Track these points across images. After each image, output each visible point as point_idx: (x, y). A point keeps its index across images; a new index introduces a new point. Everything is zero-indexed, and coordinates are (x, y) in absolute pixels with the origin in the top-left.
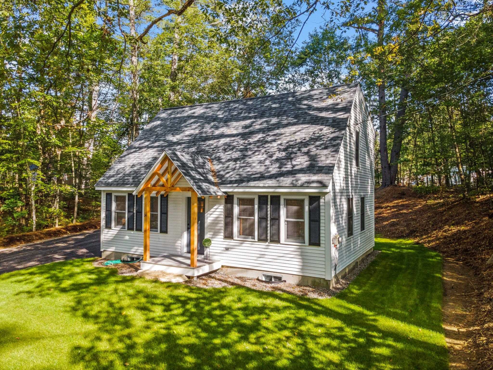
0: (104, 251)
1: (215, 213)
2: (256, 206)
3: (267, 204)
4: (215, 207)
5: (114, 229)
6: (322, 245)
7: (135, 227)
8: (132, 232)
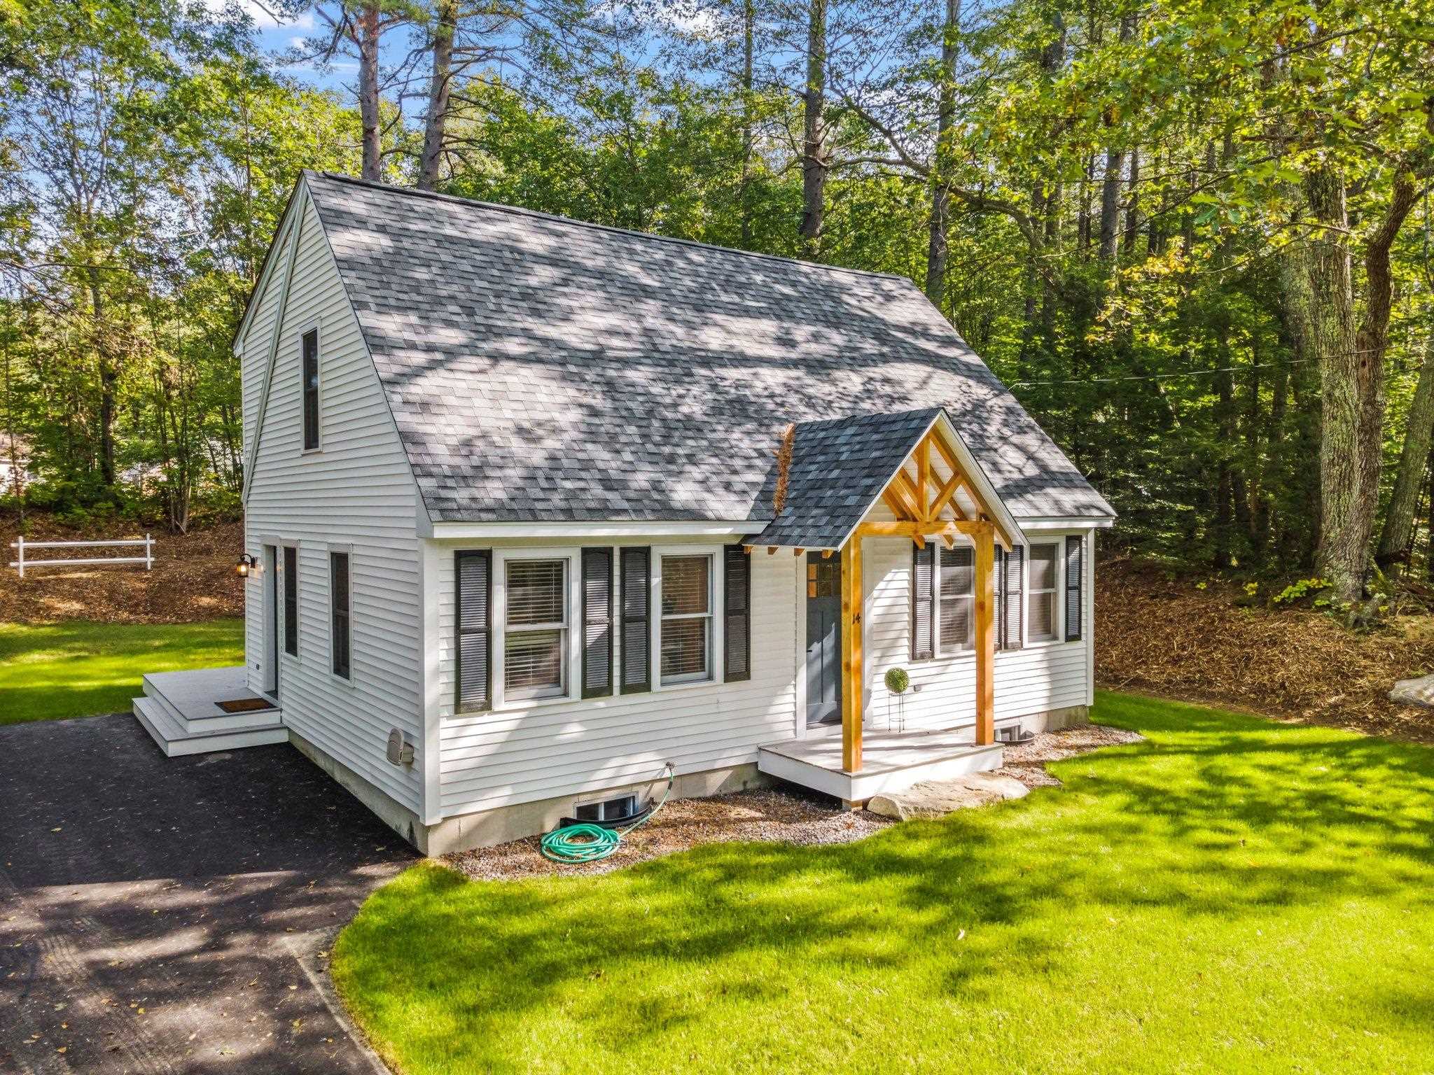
0: (445, 819)
1: (887, 593)
4: (889, 577)
5: (504, 706)
6: (1083, 638)
7: (616, 682)
8: (600, 703)
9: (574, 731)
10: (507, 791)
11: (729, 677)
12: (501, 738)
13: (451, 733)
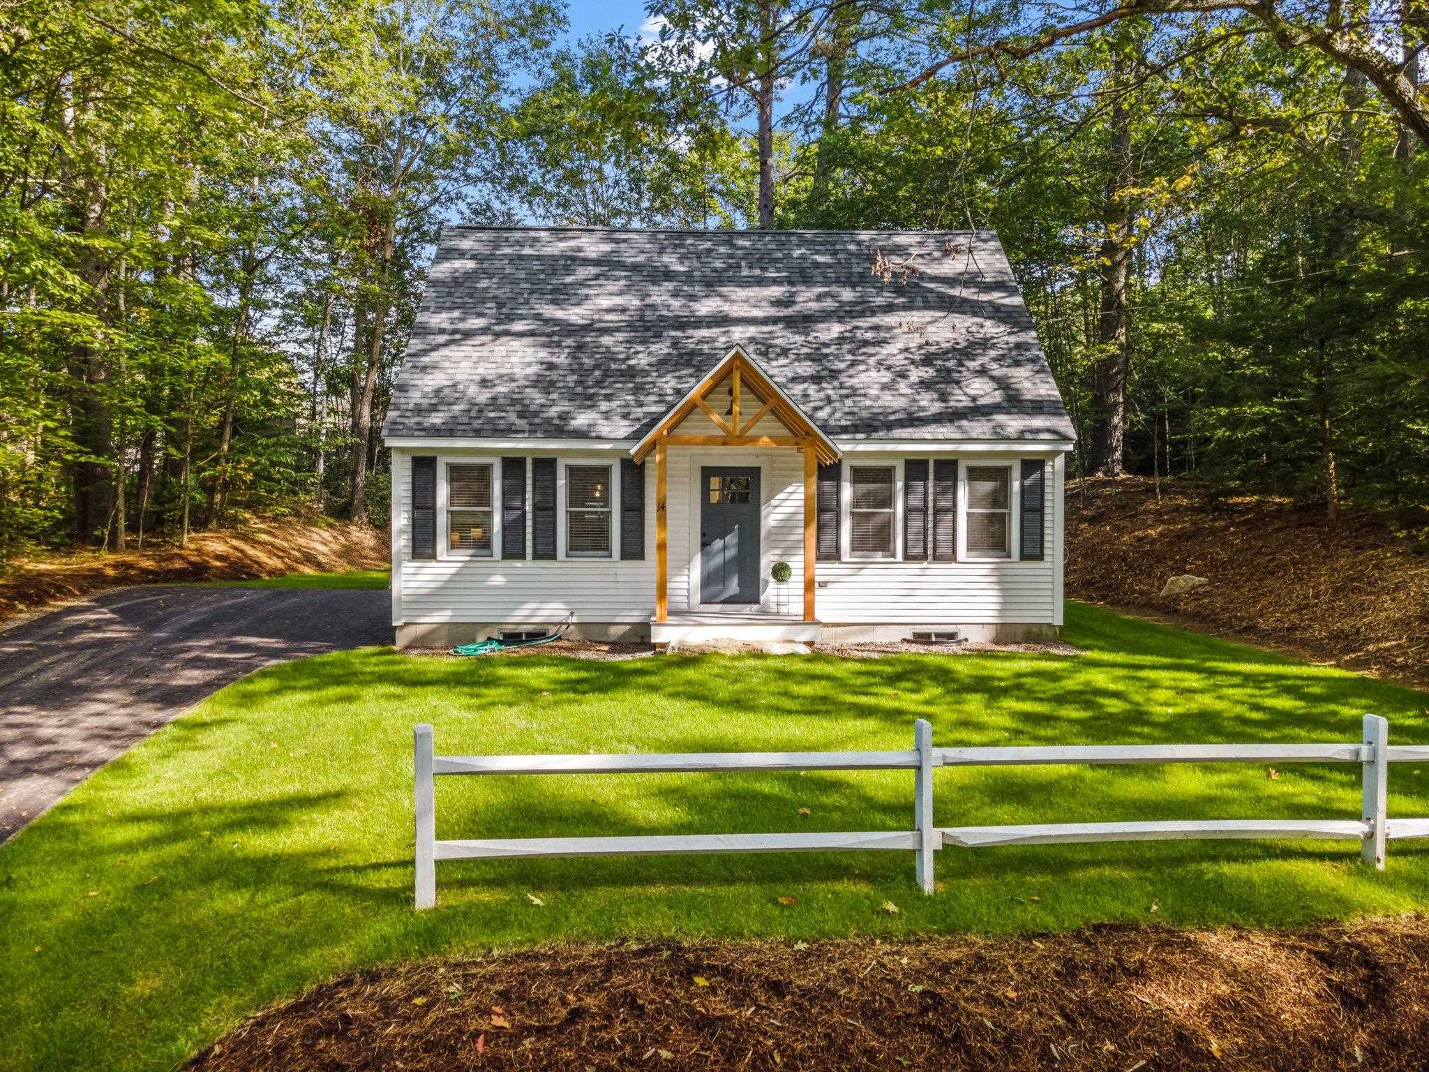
0: (407, 624)
1: (788, 503)
2: (900, 485)
3: (926, 479)
4: (790, 489)
5: (445, 558)
6: (1047, 558)
7: (529, 550)
8: (518, 564)
9: (498, 580)
10: (449, 613)
11: (625, 556)
12: (446, 578)
13: (411, 571)
